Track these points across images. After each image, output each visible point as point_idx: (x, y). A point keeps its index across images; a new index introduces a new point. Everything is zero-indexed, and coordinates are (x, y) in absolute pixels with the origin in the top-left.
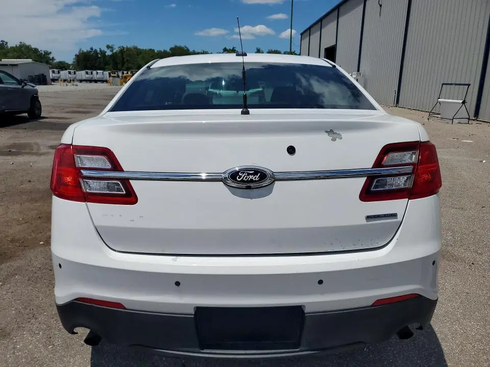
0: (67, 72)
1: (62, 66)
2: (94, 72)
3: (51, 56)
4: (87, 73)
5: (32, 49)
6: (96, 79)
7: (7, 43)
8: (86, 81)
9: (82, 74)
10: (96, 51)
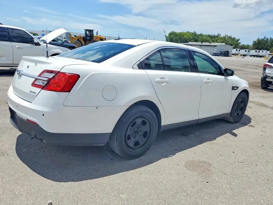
0: (244, 50)
1: (243, 47)
2: (261, 51)
3: (239, 42)
4: (256, 52)
5: (232, 38)
6: (261, 55)
7: (220, 35)
8: (254, 56)
9: (253, 52)
10: (267, 39)
